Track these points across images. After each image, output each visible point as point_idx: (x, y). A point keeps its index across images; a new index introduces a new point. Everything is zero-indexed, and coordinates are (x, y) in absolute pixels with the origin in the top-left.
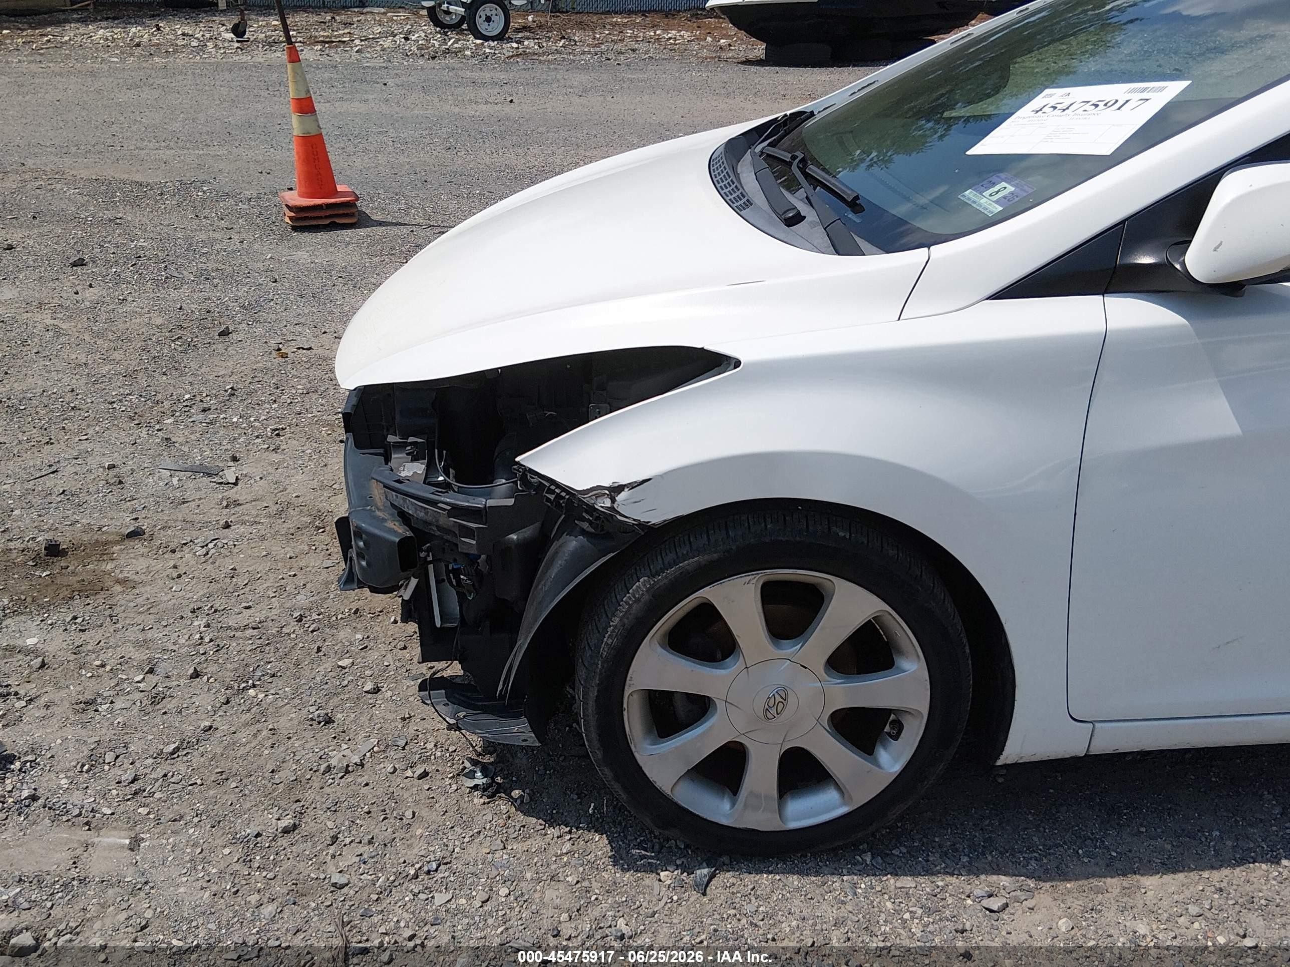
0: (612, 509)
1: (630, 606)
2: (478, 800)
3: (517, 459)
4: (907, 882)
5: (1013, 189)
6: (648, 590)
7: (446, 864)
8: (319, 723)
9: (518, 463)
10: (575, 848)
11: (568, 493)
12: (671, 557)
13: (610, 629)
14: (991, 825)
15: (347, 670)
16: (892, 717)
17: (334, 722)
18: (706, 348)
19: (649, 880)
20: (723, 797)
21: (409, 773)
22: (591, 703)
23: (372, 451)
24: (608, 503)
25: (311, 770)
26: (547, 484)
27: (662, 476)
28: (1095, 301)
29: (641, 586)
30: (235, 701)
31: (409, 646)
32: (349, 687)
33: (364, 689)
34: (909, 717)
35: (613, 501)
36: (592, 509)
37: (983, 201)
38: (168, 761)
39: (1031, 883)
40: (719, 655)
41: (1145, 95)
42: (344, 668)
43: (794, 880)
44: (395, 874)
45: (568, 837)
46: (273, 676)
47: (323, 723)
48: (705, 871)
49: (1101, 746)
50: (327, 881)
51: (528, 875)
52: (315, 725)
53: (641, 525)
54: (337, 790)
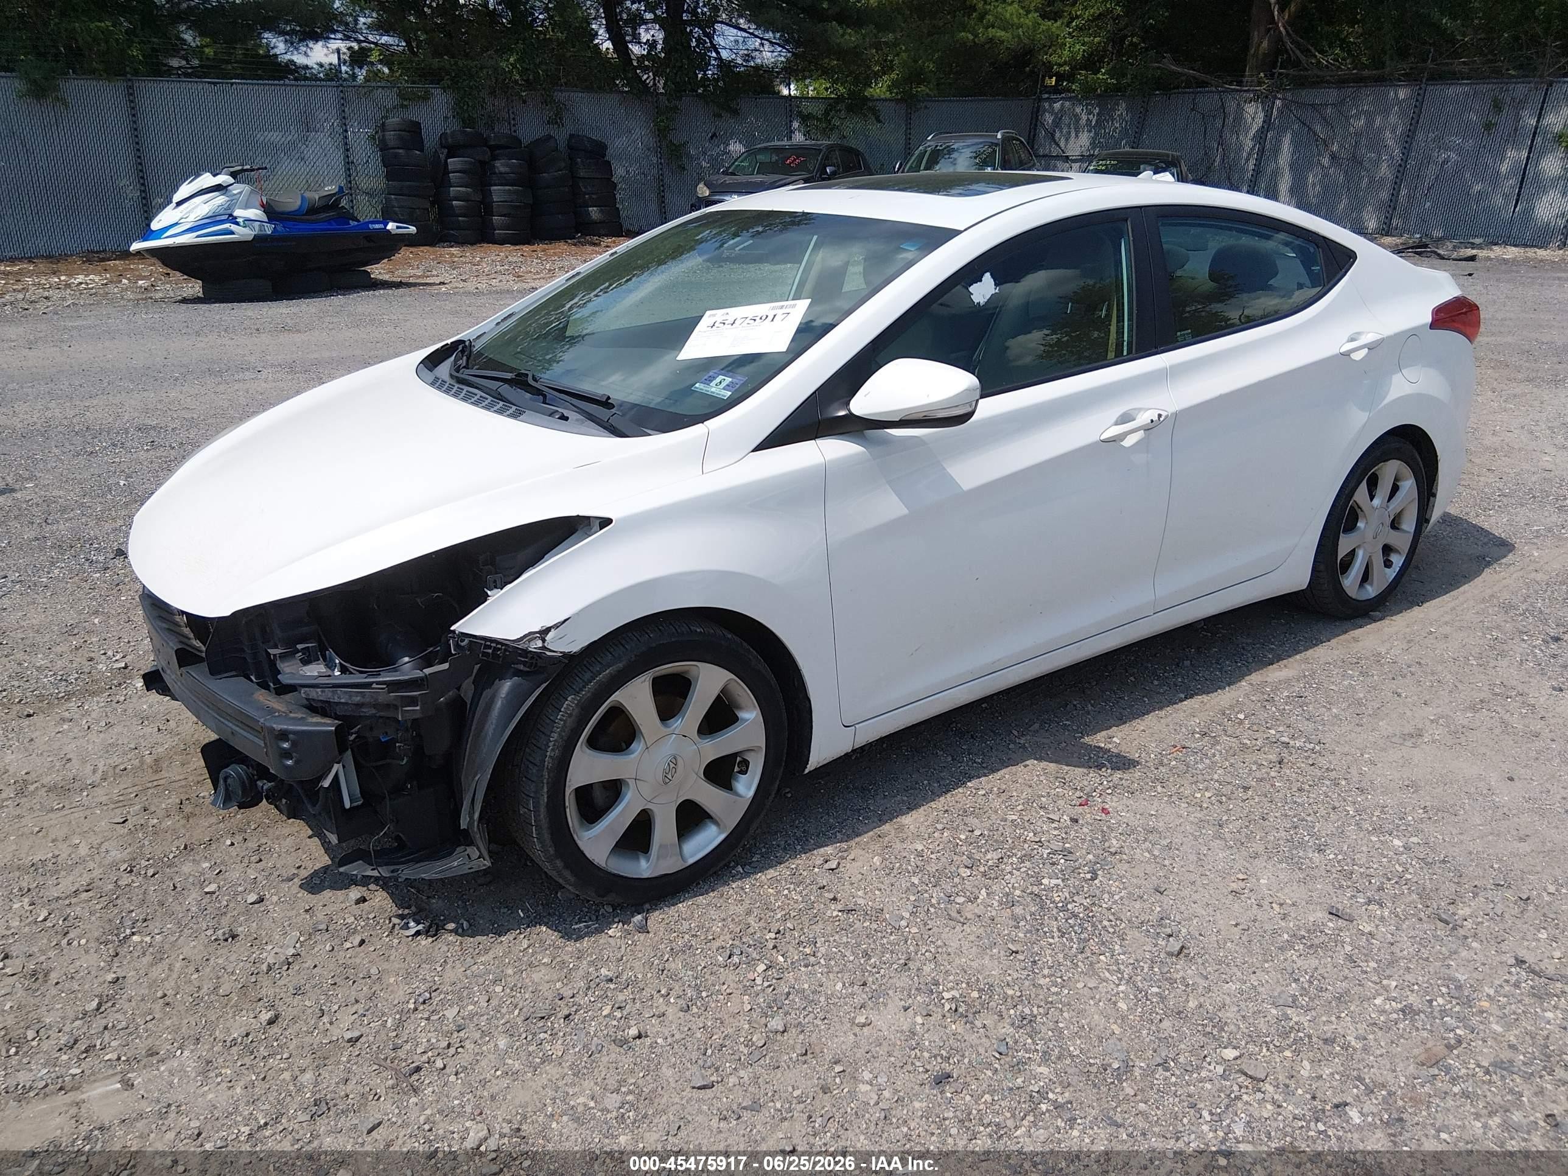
0: (544, 648)
1: (565, 721)
2: (424, 942)
3: (452, 628)
4: (771, 873)
5: (730, 379)
6: (577, 705)
7: (435, 990)
8: (226, 940)
9: (454, 632)
10: (532, 941)
11: (502, 644)
12: (588, 675)
13: (551, 744)
14: (801, 823)
15: (217, 893)
16: (739, 759)
17: (238, 935)
18: (581, 514)
19: (602, 939)
20: (638, 859)
21: (348, 945)
22: (543, 810)
23: (226, 675)
24: (539, 644)
25: (252, 974)
26: (483, 642)
27: (578, 614)
28: (810, 444)
29: (570, 703)
30: (123, 951)
31: (263, 858)
32: (231, 905)
33: (249, 902)
34: (752, 753)
35: (544, 641)
36: (526, 652)
37: (713, 390)
38: (98, 1016)
39: (844, 845)
40: (624, 745)
41: (787, 311)
42: (214, 893)
43: (701, 900)
44: (398, 1012)
45: (522, 936)
46: (145, 920)
47: (230, 940)
48: (639, 917)
49: (862, 740)
50: (340, 1041)
51: (510, 971)
52: (223, 944)
53: (565, 655)
54: (289, 980)
